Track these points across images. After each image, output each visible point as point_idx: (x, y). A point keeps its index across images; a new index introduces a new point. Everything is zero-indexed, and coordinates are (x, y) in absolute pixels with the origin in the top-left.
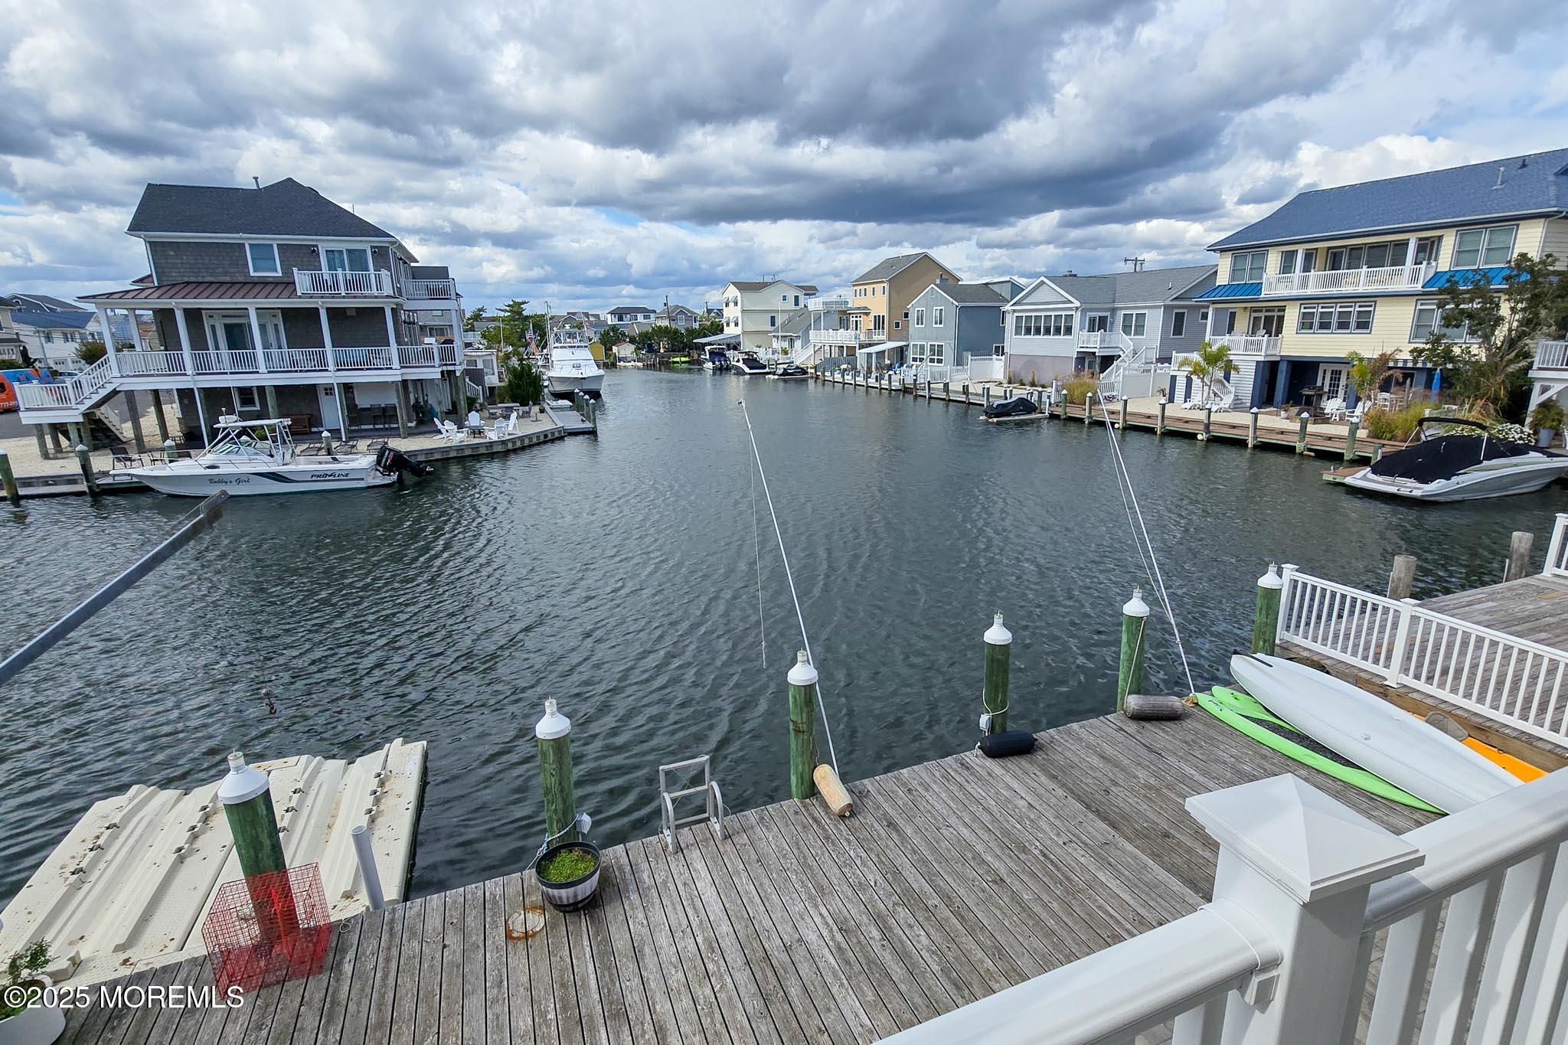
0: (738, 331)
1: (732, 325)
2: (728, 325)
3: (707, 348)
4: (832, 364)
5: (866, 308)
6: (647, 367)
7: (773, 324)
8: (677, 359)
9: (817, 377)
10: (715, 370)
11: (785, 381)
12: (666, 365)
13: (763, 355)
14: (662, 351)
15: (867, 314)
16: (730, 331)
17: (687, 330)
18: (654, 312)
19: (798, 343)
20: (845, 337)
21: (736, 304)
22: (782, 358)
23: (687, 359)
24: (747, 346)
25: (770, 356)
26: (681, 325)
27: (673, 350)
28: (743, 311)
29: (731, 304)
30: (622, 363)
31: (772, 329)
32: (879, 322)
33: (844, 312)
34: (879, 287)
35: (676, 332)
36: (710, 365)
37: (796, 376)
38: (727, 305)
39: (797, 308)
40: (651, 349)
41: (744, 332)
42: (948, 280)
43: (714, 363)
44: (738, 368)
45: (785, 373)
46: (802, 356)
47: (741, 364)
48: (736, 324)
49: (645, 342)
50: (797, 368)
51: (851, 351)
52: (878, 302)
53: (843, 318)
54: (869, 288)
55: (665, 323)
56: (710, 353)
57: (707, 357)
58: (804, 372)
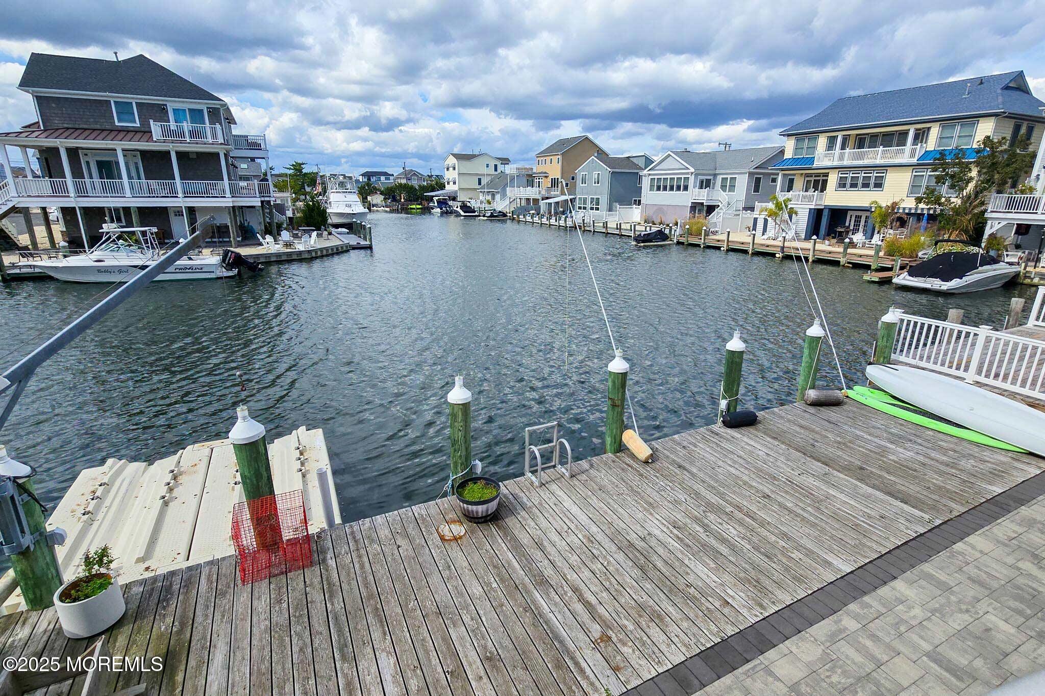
0: (456, 188)
1: (451, 183)
2: (448, 183)
3: (435, 199)
4: (524, 210)
5: (545, 173)
6: (392, 211)
7: (480, 184)
8: (414, 206)
9: (514, 219)
10: (442, 214)
11: (491, 220)
12: (405, 210)
13: (473, 204)
14: (402, 200)
15: (546, 177)
16: (450, 188)
17: (420, 186)
18: (393, 175)
19: (498, 197)
20: (531, 192)
21: (454, 169)
22: (488, 207)
23: (420, 207)
24: (462, 197)
25: (478, 205)
26: (415, 183)
27: (410, 200)
28: (459, 174)
29: (451, 169)
30: (375, 208)
31: (479, 187)
32: (555, 183)
33: (530, 176)
34: (555, 159)
35: (412, 187)
36: (439, 210)
37: (498, 217)
38: (448, 169)
39: (496, 173)
40: (394, 199)
41: (460, 189)
42: (602, 154)
43: (441, 209)
44: (457, 212)
45: (492, 216)
46: (501, 205)
47: (459, 209)
48: (455, 183)
49: (391, 194)
50: (500, 212)
51: (536, 201)
52: (554, 169)
53: (530, 179)
54: (548, 159)
55: (404, 181)
56: (439, 202)
57: (436, 204)
58: (504, 215)
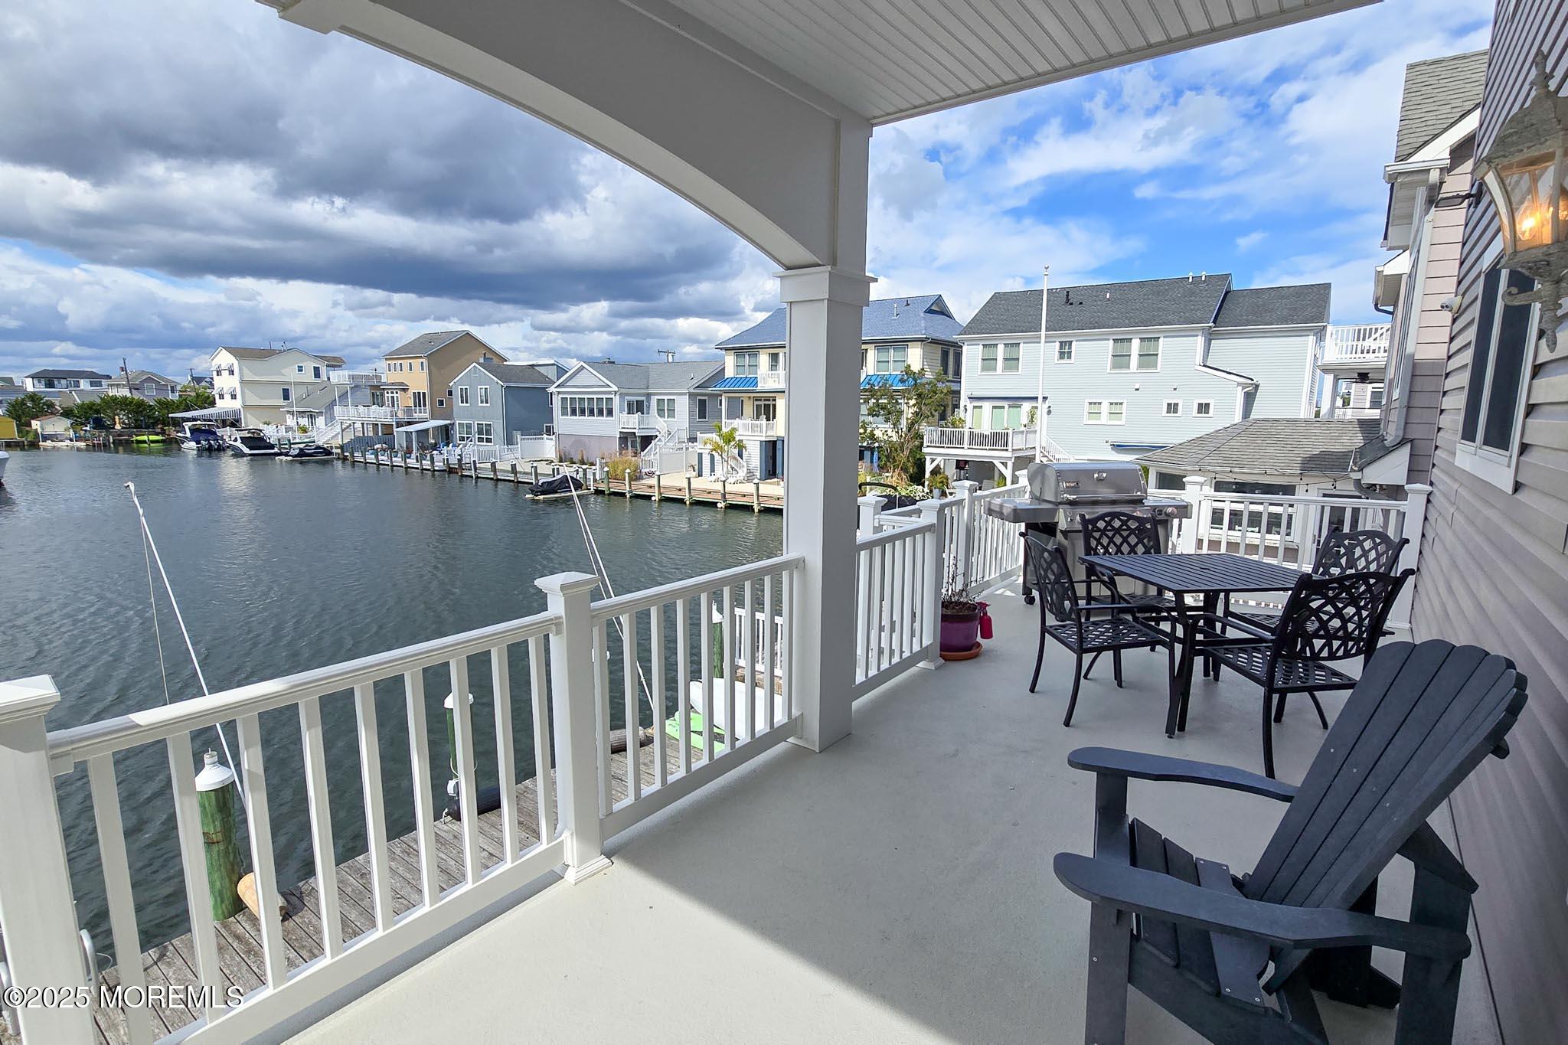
0: (237, 404)
1: (227, 397)
2: (222, 397)
3: (187, 425)
4: (363, 443)
5: (402, 384)
7: (286, 397)
8: (145, 438)
9: (345, 459)
10: (200, 451)
11: (301, 462)
12: (124, 444)
13: (271, 433)
14: (118, 427)
15: (405, 390)
16: (224, 405)
17: (159, 402)
18: (109, 377)
19: (320, 421)
20: (379, 414)
21: (232, 372)
22: (298, 437)
23: (157, 438)
24: (250, 422)
25: (282, 433)
26: (149, 396)
27: (139, 426)
28: (243, 382)
29: (225, 373)
30: (47, 443)
31: (286, 403)
32: (419, 399)
33: (377, 387)
34: (416, 363)
35: (140, 404)
36: (193, 444)
37: (315, 456)
38: (219, 373)
39: (318, 380)
40: (99, 424)
41: (245, 407)
42: (493, 361)
43: (198, 442)
44: (234, 448)
45: (302, 453)
46: (325, 434)
47: (238, 444)
48: (234, 397)
49: (89, 415)
50: (318, 447)
51: (388, 428)
52: (417, 378)
53: (377, 393)
54: (406, 363)
55: (125, 392)
56: (193, 431)
57: (188, 434)
58: (327, 452)
